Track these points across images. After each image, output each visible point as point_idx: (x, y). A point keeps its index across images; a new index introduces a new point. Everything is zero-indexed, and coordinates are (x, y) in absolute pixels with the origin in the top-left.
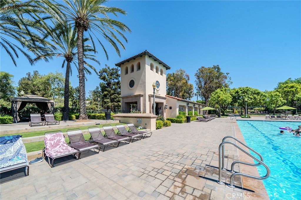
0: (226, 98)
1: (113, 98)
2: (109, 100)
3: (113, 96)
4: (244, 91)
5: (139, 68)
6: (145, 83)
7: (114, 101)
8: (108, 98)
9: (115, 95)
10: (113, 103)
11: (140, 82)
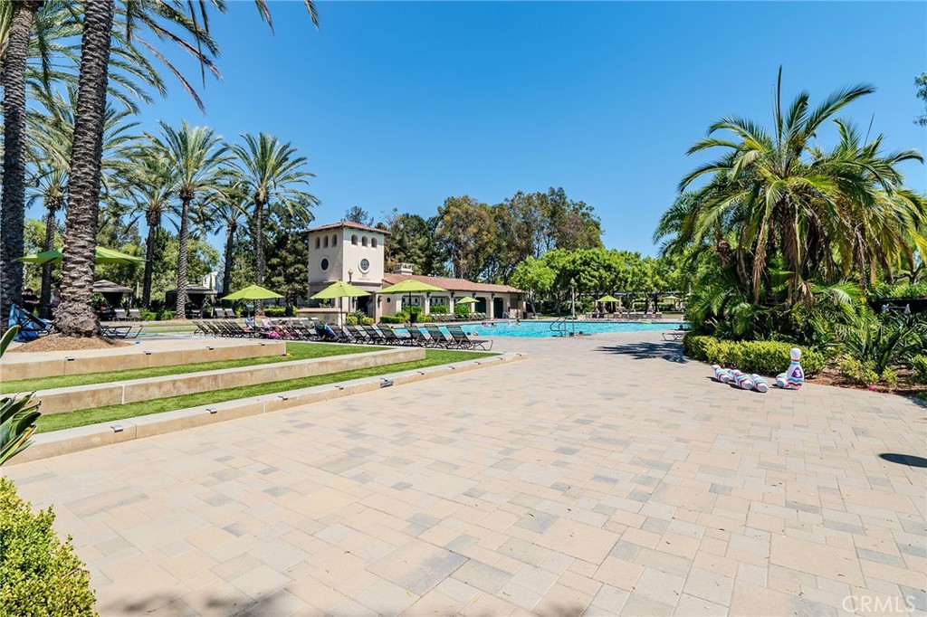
0: (539, 276)
1: (292, 274)
2: (281, 279)
3: (293, 268)
4: (586, 260)
5: (335, 243)
6: (342, 265)
7: (294, 280)
8: (280, 275)
9: (297, 266)
10: (291, 286)
11: (336, 264)
